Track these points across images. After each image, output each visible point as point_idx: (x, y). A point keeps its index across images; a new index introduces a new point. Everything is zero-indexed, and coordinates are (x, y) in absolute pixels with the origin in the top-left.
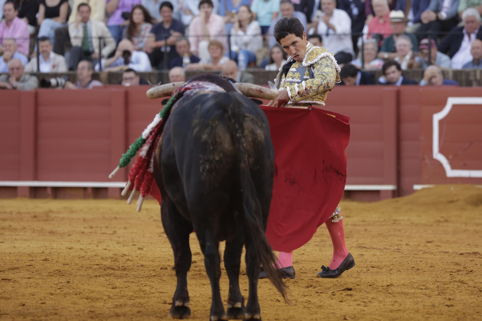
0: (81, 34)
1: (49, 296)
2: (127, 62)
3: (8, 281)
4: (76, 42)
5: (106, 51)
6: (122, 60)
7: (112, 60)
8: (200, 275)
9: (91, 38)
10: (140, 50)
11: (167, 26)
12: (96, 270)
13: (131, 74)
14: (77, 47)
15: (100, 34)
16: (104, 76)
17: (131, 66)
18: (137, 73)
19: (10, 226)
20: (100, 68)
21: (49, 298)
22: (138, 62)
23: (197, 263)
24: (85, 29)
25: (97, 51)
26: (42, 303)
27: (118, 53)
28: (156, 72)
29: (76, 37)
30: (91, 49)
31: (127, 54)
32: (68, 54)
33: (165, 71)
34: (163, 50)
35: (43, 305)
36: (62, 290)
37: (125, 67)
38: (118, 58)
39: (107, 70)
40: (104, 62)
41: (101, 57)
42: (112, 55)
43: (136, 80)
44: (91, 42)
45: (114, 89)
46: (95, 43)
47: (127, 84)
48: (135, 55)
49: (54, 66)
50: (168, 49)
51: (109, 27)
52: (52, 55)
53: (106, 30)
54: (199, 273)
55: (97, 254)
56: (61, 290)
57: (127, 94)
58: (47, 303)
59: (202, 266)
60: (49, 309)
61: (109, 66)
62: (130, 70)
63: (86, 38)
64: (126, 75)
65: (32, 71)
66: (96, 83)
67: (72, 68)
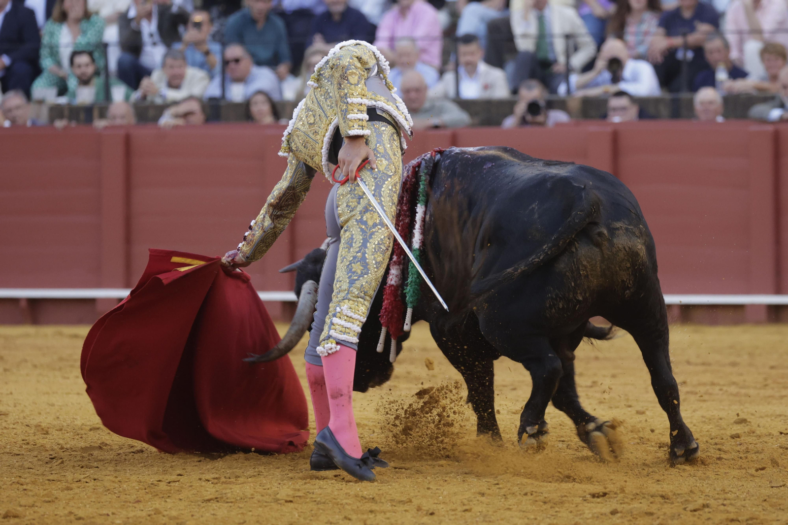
0: (533, 29)
1: (478, 498)
2: (616, 78)
3: (404, 471)
4: (525, 45)
5: (579, 59)
6: (607, 75)
7: (589, 76)
8: (747, 460)
9: (552, 36)
10: (640, 57)
11: (687, 14)
12: (561, 450)
13: (623, 102)
14: (526, 54)
15: (568, 29)
16: (574, 104)
17: (623, 86)
18: (634, 99)
19: (409, 373)
20: (569, 91)
21: (478, 500)
22: (635, 79)
23: (742, 438)
24: (541, 20)
25: (562, 59)
26: (466, 510)
27: (601, 64)
28: (668, 96)
29: (525, 36)
30: (551, 56)
31: (615, 66)
32: (511, 66)
33: (684, 95)
34: (680, 55)
35: (468, 514)
36: (501, 486)
37: (613, 88)
38: (600, 73)
39: (580, 94)
40: (574, 79)
41: (569, 70)
42: (589, 66)
43: (633, 112)
44: (551, 44)
45: (593, 127)
46: (559, 45)
47: (616, 119)
48: (631, 67)
49: (486, 87)
50: (690, 55)
51: (583, 17)
52: (483, 67)
53: (578, 22)
54: (745, 455)
55: (563, 422)
56: (498, 486)
57: (615, 137)
58: (473, 510)
59: (751, 444)
60: (477, 521)
61: (585, 86)
62: (621, 94)
63: (543, 36)
64: (615, 102)
65: (446, 97)
66: (558, 116)
67: (515, 92)
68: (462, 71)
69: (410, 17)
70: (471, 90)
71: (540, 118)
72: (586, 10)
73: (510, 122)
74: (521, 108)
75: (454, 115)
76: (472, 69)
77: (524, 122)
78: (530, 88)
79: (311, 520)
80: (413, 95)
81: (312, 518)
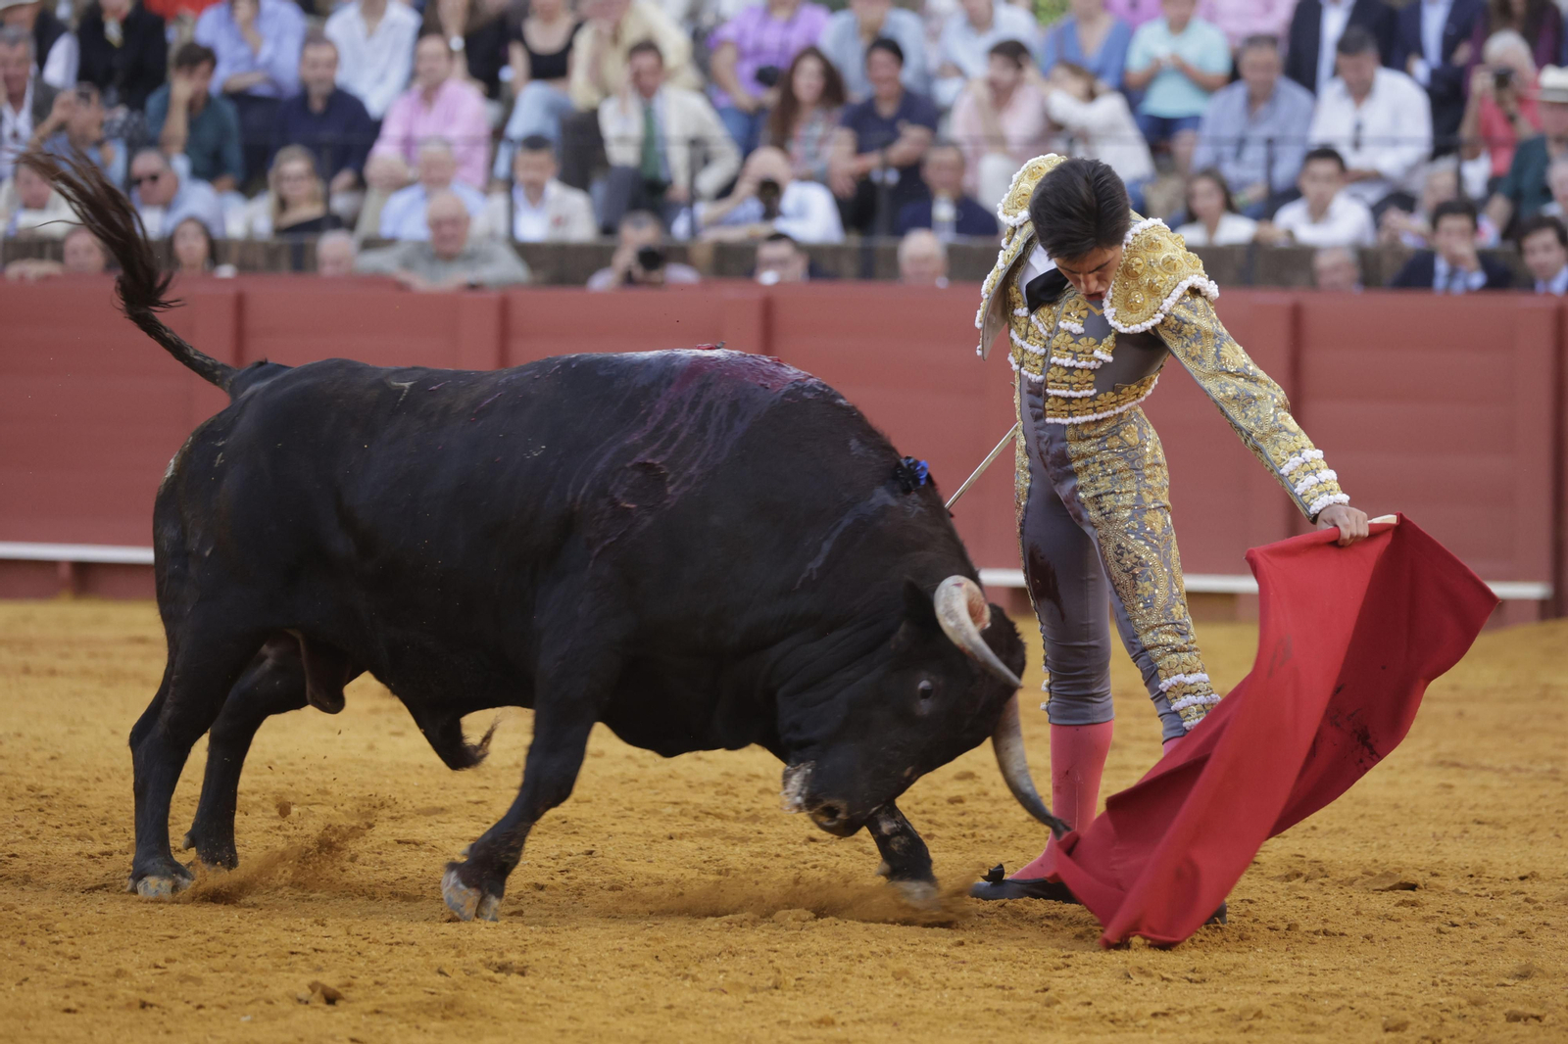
0: (635, 128)
1: (534, 894)
2: (771, 212)
3: (413, 847)
4: (622, 153)
5: (710, 179)
6: (754, 207)
7: (725, 207)
8: (975, 839)
9: (665, 141)
10: (806, 178)
11: (887, 109)
12: (671, 818)
13: (781, 250)
14: (625, 171)
15: (692, 130)
16: (702, 252)
17: (781, 225)
18: (800, 247)
20: (694, 230)
21: (534, 897)
22: (802, 213)
23: (967, 803)
24: (649, 116)
25: (681, 180)
27: (745, 188)
28: (855, 241)
29: (622, 140)
30: (663, 175)
31: (770, 192)
32: (599, 188)
33: (881, 242)
36: (571, 874)
37: (764, 229)
38: (742, 201)
39: (711, 236)
40: (704, 210)
41: (693, 197)
42: (726, 191)
43: (798, 268)
44: (665, 156)
45: (731, 291)
46: (678, 159)
47: (768, 277)
48: (794, 195)
49: (558, 222)
50: (892, 177)
51: (722, 113)
52: (554, 189)
53: (711, 118)
54: (971, 831)
55: (674, 772)
56: (567, 875)
57: (768, 307)
58: (526, 913)
59: (980, 813)
60: (531, 931)
61: (717, 222)
62: (778, 237)
63: (651, 142)
64: (769, 251)
65: (492, 235)
66: (680, 274)
67: (608, 229)
68: (520, 195)
69: (439, 108)
70: (533, 228)
71: (655, 276)
72: (723, 101)
73: (603, 281)
74: (625, 258)
75: (506, 268)
76: (536, 193)
77: (629, 279)
78: (639, 225)
79: (260, 925)
80: (447, 230)
81: (261, 921)
